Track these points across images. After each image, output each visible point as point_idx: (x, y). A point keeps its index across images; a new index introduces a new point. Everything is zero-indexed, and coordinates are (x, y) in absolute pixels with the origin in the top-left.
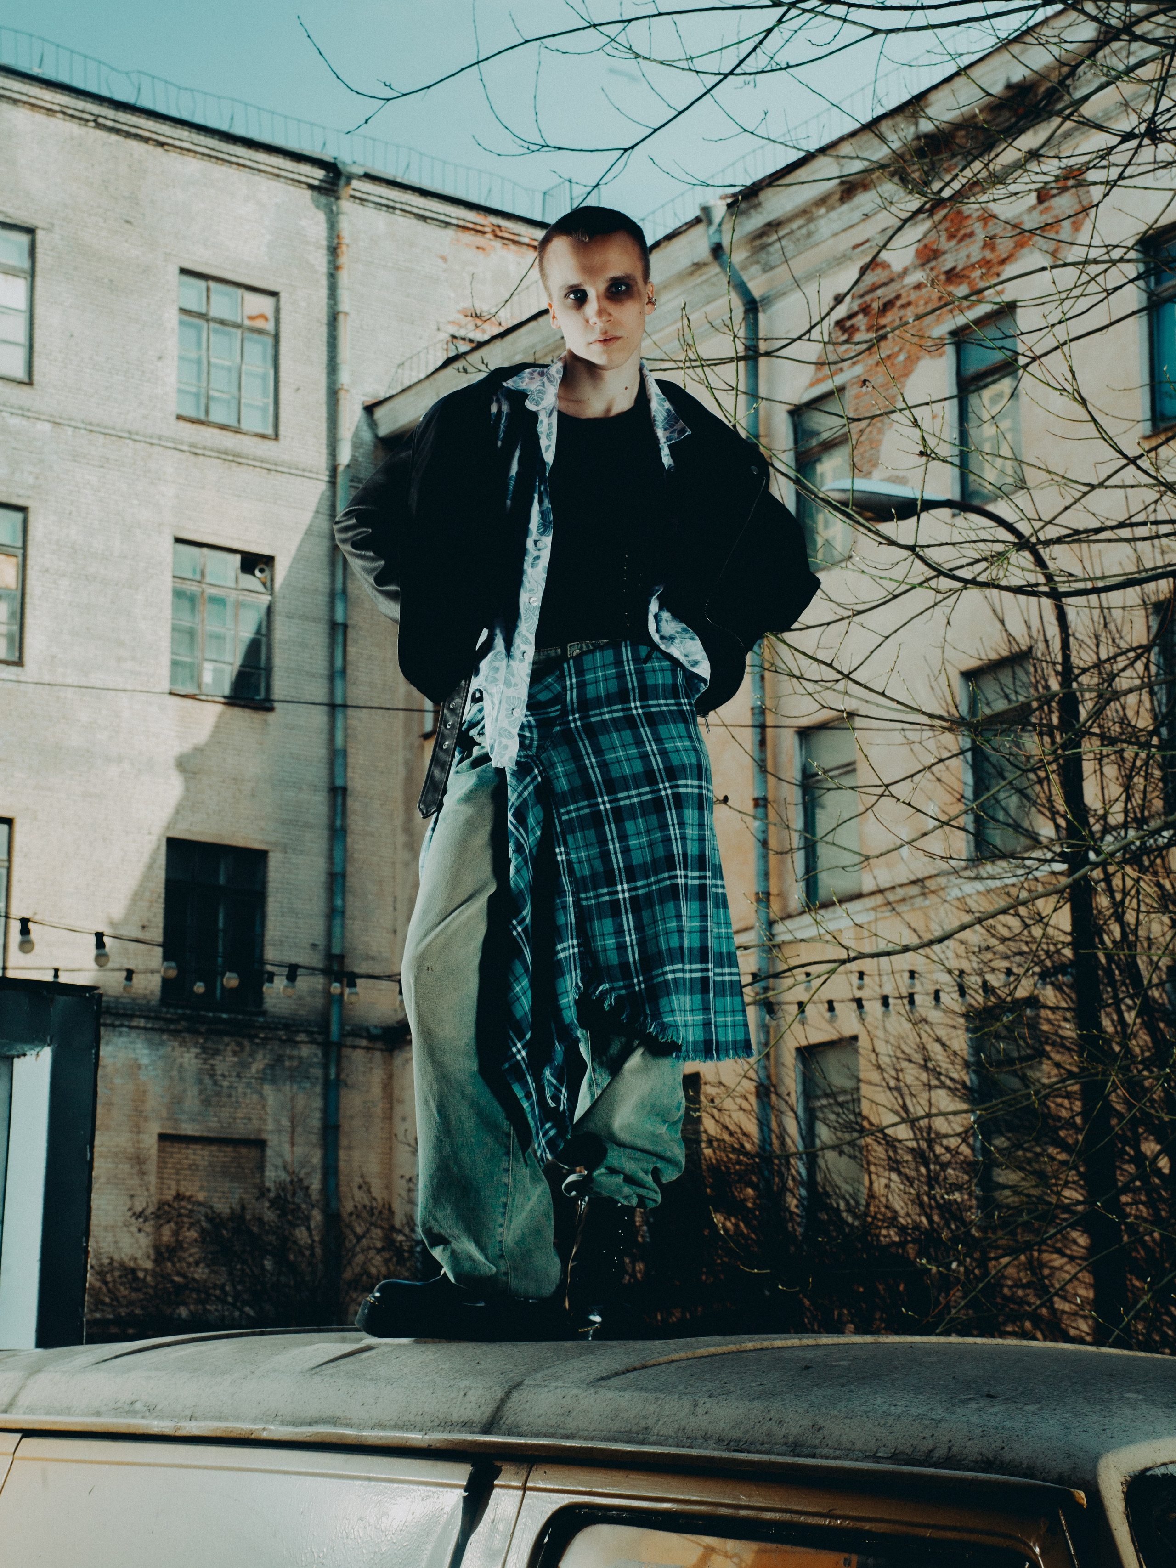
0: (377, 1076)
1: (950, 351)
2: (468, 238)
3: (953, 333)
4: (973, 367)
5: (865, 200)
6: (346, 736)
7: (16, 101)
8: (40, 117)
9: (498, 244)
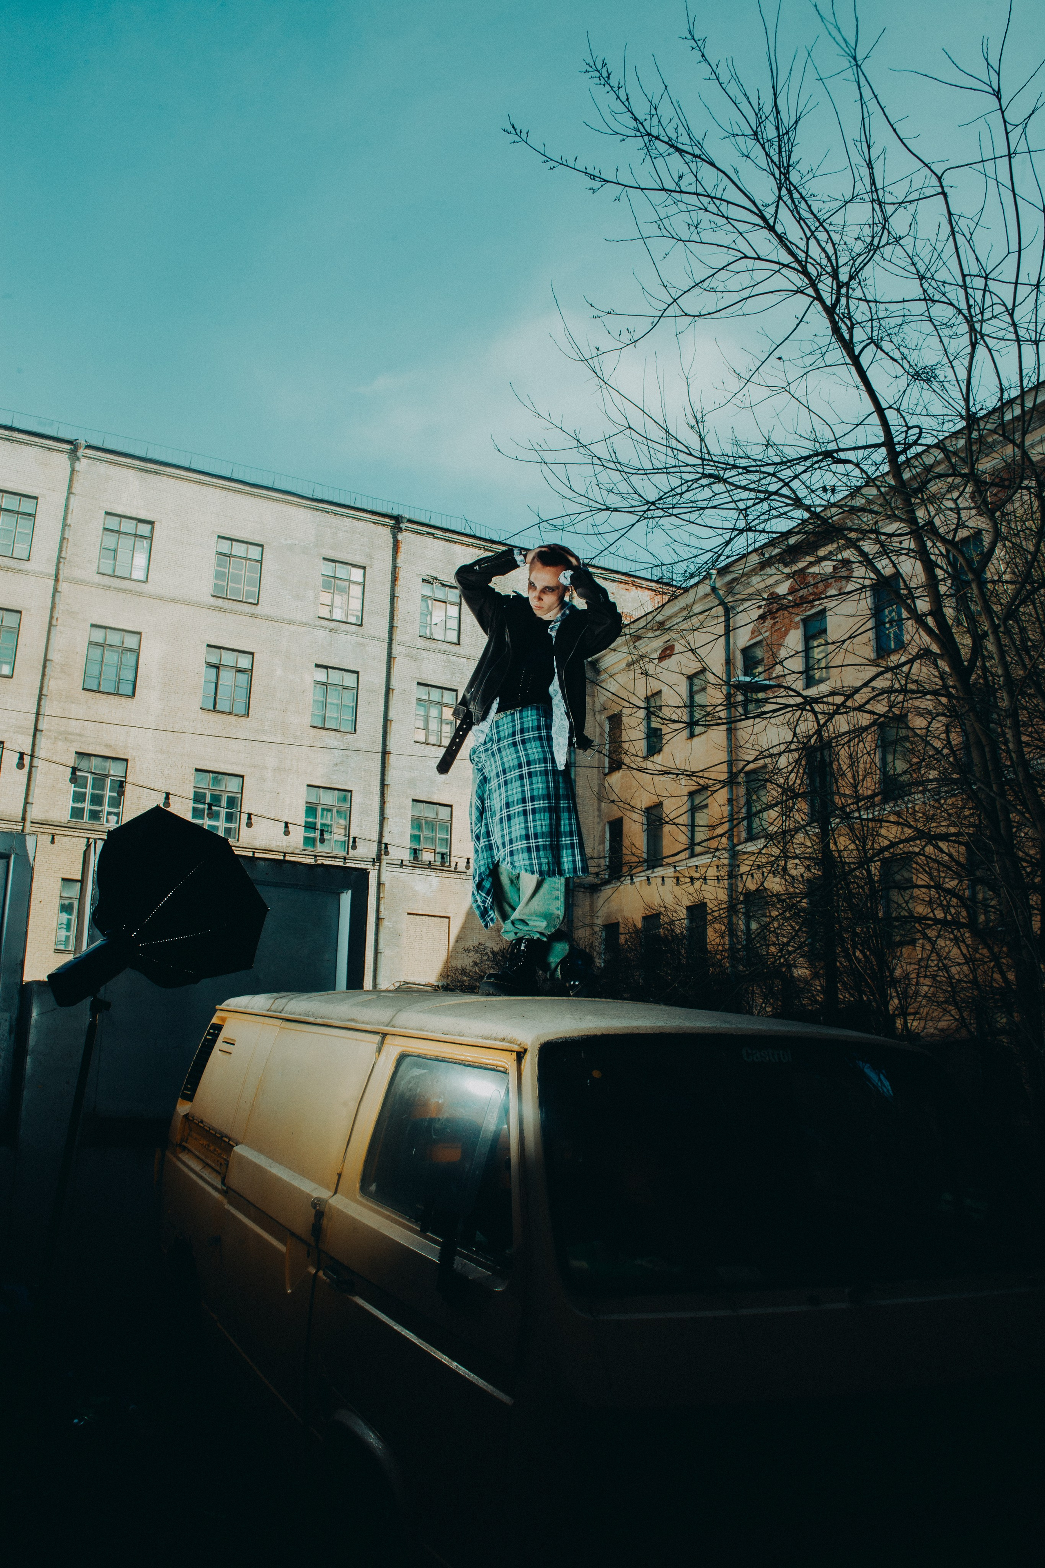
0: (587, 903)
1: (801, 625)
2: (622, 586)
3: (802, 620)
4: (810, 634)
5: (771, 570)
6: (575, 775)
7: (456, 542)
8: (464, 547)
9: (634, 588)
